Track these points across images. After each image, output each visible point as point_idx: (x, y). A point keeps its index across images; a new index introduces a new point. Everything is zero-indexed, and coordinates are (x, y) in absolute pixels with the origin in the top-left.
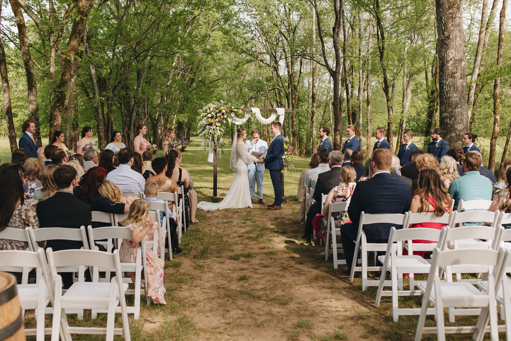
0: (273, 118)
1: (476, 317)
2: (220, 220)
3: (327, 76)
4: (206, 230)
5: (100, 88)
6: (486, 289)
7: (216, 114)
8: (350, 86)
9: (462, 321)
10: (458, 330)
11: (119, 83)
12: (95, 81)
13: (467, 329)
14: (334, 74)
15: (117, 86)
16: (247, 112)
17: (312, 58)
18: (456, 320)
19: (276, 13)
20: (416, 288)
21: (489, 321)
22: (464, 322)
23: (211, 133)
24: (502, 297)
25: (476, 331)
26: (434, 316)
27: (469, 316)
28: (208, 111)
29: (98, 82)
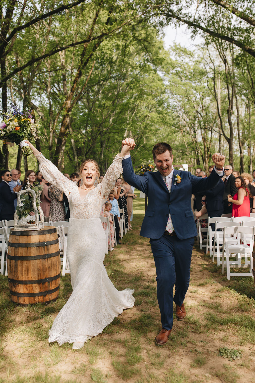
5: (77, 153)
7: (146, 169)
11: (89, 150)
12: (74, 150)
14: (229, 140)
15: (88, 152)
19: (194, 99)
28: (141, 167)
29: (76, 150)
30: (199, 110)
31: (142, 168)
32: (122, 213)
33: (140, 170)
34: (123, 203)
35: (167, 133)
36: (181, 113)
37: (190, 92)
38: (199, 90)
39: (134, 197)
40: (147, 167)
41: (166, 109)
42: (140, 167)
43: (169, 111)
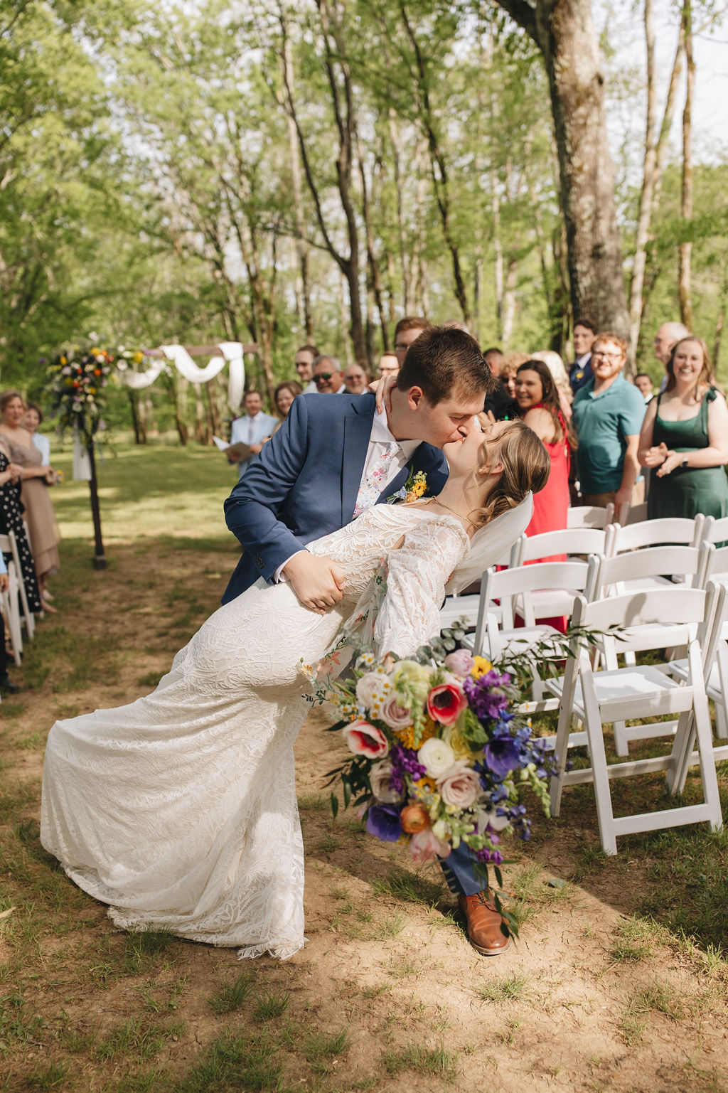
0: (215, 365)
1: (670, 738)
2: (114, 604)
3: (335, 276)
4: (82, 629)
6: (686, 675)
7: (83, 366)
8: (385, 295)
9: (641, 749)
10: (637, 767)
13: (654, 764)
14: (348, 268)
16: (157, 358)
17: (297, 235)
18: (629, 751)
19: (208, 135)
20: (547, 695)
21: (697, 741)
22: (647, 752)
23: (75, 412)
24: (718, 687)
25: (671, 765)
26: (585, 747)
27: (656, 739)
28: (63, 361)
30: (228, 176)
31: (68, 365)
32: (7, 550)
33: (59, 372)
34: (11, 508)
35: (125, 258)
36: (167, 183)
37: (194, 112)
38: (223, 104)
39: (49, 479)
40: (85, 359)
41: (116, 175)
42: (57, 362)
43: (126, 177)
